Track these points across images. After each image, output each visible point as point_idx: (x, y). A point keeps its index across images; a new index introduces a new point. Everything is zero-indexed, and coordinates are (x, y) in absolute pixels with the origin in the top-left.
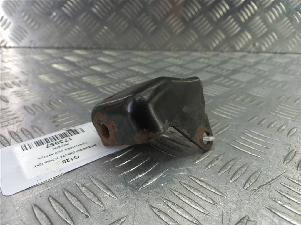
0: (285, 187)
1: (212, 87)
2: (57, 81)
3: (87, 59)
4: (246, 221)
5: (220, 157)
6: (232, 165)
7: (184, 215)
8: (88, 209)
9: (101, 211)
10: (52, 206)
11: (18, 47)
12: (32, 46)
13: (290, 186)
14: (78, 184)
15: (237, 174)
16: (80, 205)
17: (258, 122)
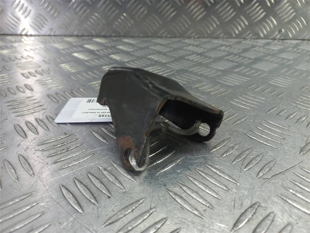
0: (298, 177)
1: (232, 77)
2: (78, 70)
3: (107, 48)
4: (257, 206)
5: (235, 147)
6: (247, 154)
7: (198, 199)
8: (110, 190)
9: (122, 192)
10: (78, 187)
11: (39, 36)
12: (52, 34)
13: (303, 176)
14: (101, 168)
15: (252, 163)
16: (103, 186)
17: (278, 113)
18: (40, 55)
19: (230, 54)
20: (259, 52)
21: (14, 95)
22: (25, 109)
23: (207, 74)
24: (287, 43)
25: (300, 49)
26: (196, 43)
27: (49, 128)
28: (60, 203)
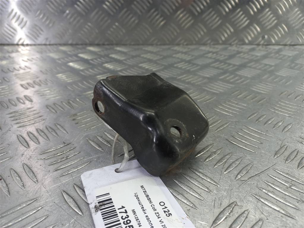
0: (271, 178)
1: (217, 84)
2: (74, 80)
3: (100, 56)
4: (234, 205)
5: (217, 152)
6: (228, 158)
7: (183, 200)
10: (77, 192)
11: (35, 45)
12: (48, 43)
15: (231, 166)
17: (257, 119)
18: (37, 65)
19: (216, 61)
20: (243, 58)
21: (15, 106)
22: (26, 120)
23: (194, 81)
24: (270, 49)
25: (281, 55)
26: (184, 50)
27: (49, 138)
28: (62, 207)
